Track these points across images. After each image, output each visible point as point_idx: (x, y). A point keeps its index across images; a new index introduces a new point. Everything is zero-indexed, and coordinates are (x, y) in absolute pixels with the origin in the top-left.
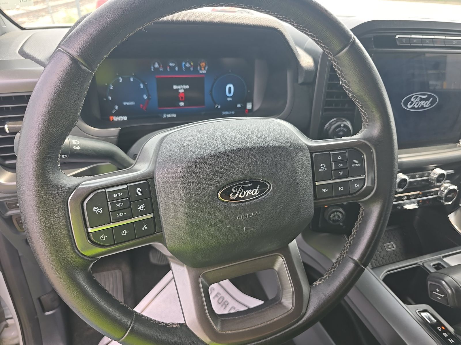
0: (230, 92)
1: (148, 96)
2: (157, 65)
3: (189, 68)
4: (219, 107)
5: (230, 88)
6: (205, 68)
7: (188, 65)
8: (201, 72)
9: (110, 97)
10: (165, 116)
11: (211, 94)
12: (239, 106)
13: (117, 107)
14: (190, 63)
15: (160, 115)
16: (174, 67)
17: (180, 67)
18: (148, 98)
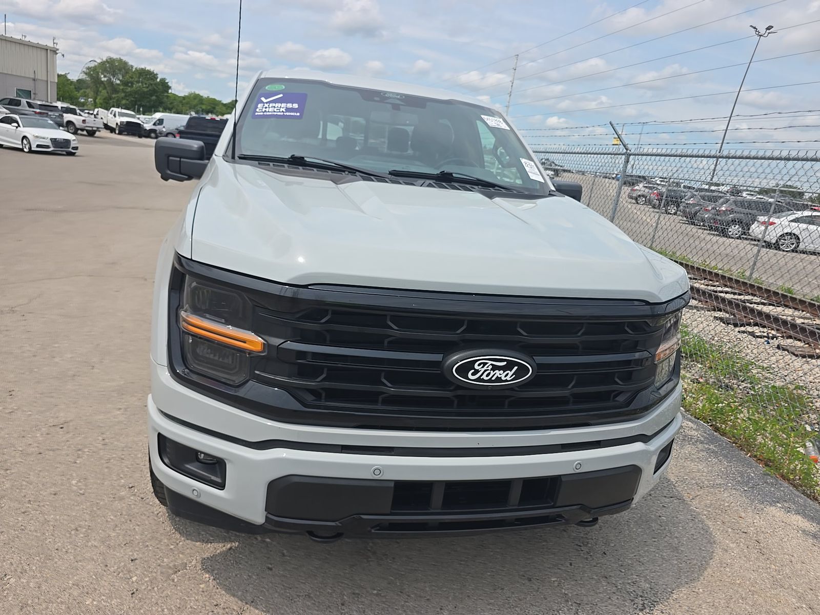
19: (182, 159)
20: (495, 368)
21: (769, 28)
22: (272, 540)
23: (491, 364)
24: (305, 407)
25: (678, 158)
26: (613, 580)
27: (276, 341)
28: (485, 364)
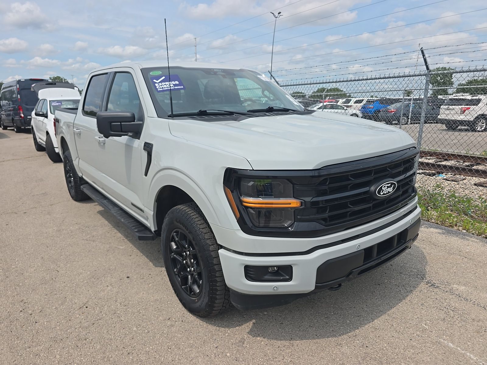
19: (122, 123)
20: (388, 187)
21: (279, 13)
22: (268, 312)
23: (387, 186)
24: (326, 227)
25: (309, 85)
26: (404, 273)
27: (308, 199)
28: (385, 186)
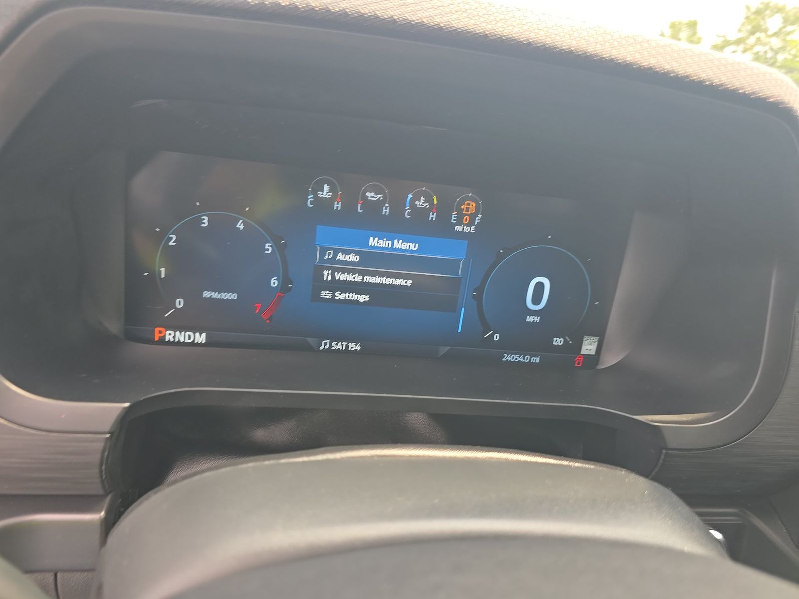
0: (537, 300)
1: (285, 280)
2: (325, 192)
3: (425, 212)
4: (497, 337)
5: (540, 286)
6: (473, 217)
7: (421, 203)
8: (459, 228)
9: (163, 270)
10: (325, 345)
11: (478, 298)
12: (558, 342)
13: (180, 303)
14: (429, 200)
15: (311, 341)
16: (379, 204)
17: (397, 205)
18: (284, 288)
